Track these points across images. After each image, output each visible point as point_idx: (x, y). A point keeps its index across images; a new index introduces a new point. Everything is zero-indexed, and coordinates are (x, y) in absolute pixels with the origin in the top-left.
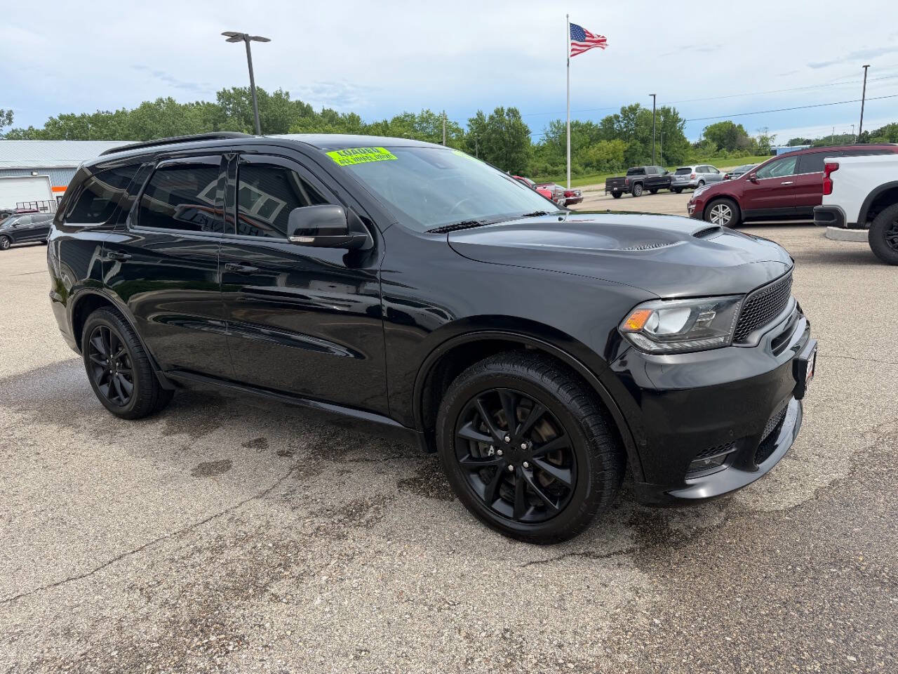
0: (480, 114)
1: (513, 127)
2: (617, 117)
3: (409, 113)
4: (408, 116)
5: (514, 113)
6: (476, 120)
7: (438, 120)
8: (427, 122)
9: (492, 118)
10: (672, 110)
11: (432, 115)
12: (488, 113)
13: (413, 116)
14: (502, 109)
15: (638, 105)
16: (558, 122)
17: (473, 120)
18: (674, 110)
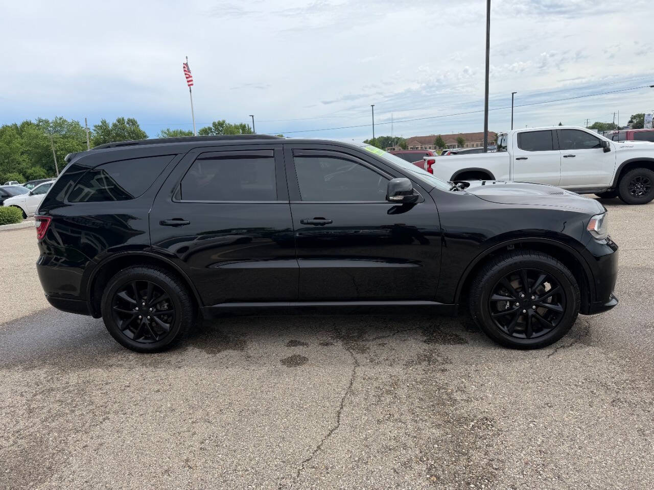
0: (104, 122)
1: (133, 132)
2: (210, 129)
3: (44, 119)
4: (42, 121)
5: (133, 122)
6: (101, 126)
7: (71, 125)
8: (61, 126)
9: (115, 125)
10: (247, 126)
11: (65, 121)
12: (111, 121)
13: (47, 122)
14: (123, 119)
15: (224, 122)
16: (168, 130)
17: (99, 126)
18: (248, 125)
